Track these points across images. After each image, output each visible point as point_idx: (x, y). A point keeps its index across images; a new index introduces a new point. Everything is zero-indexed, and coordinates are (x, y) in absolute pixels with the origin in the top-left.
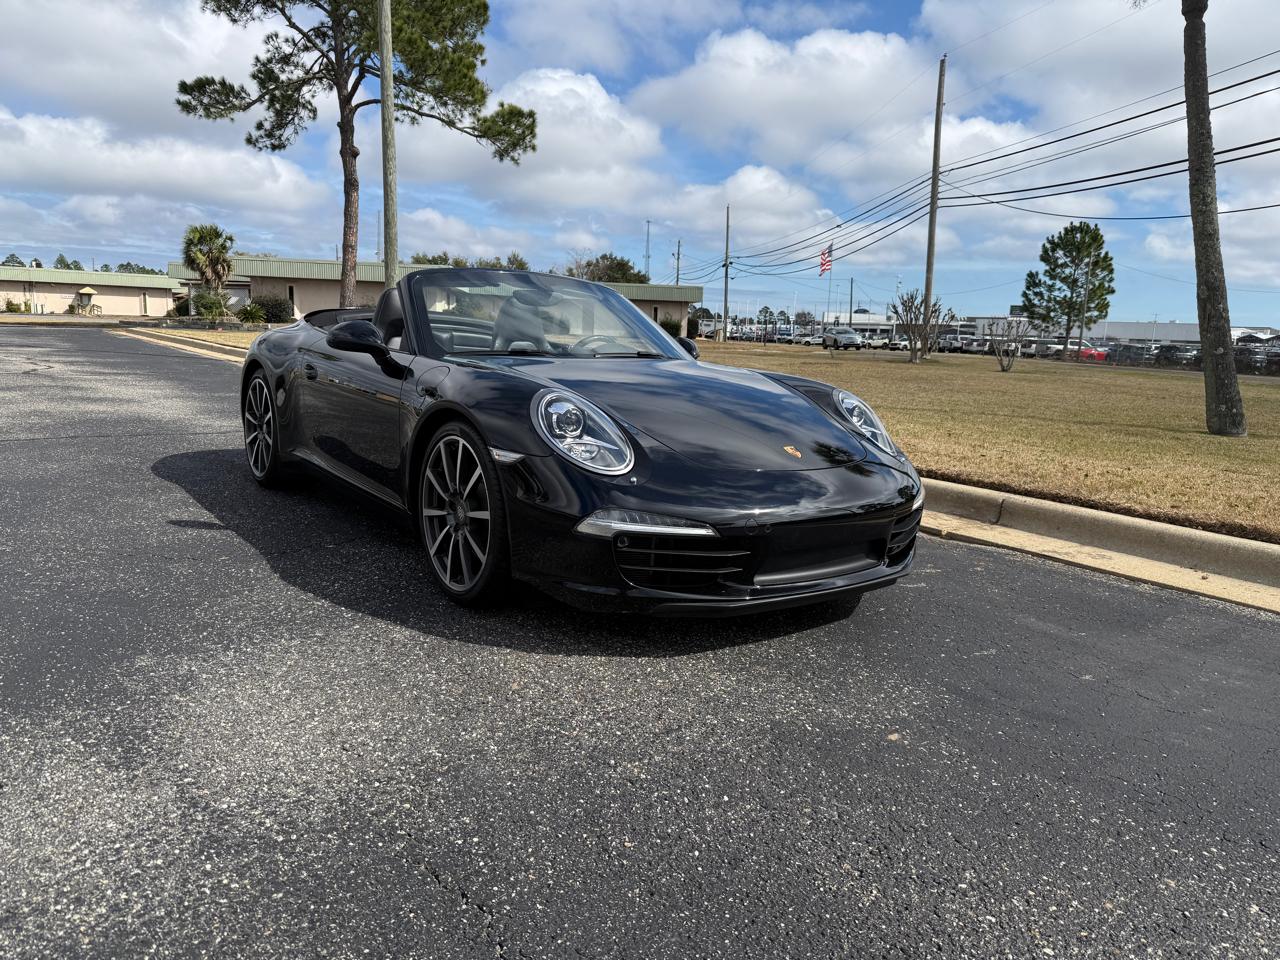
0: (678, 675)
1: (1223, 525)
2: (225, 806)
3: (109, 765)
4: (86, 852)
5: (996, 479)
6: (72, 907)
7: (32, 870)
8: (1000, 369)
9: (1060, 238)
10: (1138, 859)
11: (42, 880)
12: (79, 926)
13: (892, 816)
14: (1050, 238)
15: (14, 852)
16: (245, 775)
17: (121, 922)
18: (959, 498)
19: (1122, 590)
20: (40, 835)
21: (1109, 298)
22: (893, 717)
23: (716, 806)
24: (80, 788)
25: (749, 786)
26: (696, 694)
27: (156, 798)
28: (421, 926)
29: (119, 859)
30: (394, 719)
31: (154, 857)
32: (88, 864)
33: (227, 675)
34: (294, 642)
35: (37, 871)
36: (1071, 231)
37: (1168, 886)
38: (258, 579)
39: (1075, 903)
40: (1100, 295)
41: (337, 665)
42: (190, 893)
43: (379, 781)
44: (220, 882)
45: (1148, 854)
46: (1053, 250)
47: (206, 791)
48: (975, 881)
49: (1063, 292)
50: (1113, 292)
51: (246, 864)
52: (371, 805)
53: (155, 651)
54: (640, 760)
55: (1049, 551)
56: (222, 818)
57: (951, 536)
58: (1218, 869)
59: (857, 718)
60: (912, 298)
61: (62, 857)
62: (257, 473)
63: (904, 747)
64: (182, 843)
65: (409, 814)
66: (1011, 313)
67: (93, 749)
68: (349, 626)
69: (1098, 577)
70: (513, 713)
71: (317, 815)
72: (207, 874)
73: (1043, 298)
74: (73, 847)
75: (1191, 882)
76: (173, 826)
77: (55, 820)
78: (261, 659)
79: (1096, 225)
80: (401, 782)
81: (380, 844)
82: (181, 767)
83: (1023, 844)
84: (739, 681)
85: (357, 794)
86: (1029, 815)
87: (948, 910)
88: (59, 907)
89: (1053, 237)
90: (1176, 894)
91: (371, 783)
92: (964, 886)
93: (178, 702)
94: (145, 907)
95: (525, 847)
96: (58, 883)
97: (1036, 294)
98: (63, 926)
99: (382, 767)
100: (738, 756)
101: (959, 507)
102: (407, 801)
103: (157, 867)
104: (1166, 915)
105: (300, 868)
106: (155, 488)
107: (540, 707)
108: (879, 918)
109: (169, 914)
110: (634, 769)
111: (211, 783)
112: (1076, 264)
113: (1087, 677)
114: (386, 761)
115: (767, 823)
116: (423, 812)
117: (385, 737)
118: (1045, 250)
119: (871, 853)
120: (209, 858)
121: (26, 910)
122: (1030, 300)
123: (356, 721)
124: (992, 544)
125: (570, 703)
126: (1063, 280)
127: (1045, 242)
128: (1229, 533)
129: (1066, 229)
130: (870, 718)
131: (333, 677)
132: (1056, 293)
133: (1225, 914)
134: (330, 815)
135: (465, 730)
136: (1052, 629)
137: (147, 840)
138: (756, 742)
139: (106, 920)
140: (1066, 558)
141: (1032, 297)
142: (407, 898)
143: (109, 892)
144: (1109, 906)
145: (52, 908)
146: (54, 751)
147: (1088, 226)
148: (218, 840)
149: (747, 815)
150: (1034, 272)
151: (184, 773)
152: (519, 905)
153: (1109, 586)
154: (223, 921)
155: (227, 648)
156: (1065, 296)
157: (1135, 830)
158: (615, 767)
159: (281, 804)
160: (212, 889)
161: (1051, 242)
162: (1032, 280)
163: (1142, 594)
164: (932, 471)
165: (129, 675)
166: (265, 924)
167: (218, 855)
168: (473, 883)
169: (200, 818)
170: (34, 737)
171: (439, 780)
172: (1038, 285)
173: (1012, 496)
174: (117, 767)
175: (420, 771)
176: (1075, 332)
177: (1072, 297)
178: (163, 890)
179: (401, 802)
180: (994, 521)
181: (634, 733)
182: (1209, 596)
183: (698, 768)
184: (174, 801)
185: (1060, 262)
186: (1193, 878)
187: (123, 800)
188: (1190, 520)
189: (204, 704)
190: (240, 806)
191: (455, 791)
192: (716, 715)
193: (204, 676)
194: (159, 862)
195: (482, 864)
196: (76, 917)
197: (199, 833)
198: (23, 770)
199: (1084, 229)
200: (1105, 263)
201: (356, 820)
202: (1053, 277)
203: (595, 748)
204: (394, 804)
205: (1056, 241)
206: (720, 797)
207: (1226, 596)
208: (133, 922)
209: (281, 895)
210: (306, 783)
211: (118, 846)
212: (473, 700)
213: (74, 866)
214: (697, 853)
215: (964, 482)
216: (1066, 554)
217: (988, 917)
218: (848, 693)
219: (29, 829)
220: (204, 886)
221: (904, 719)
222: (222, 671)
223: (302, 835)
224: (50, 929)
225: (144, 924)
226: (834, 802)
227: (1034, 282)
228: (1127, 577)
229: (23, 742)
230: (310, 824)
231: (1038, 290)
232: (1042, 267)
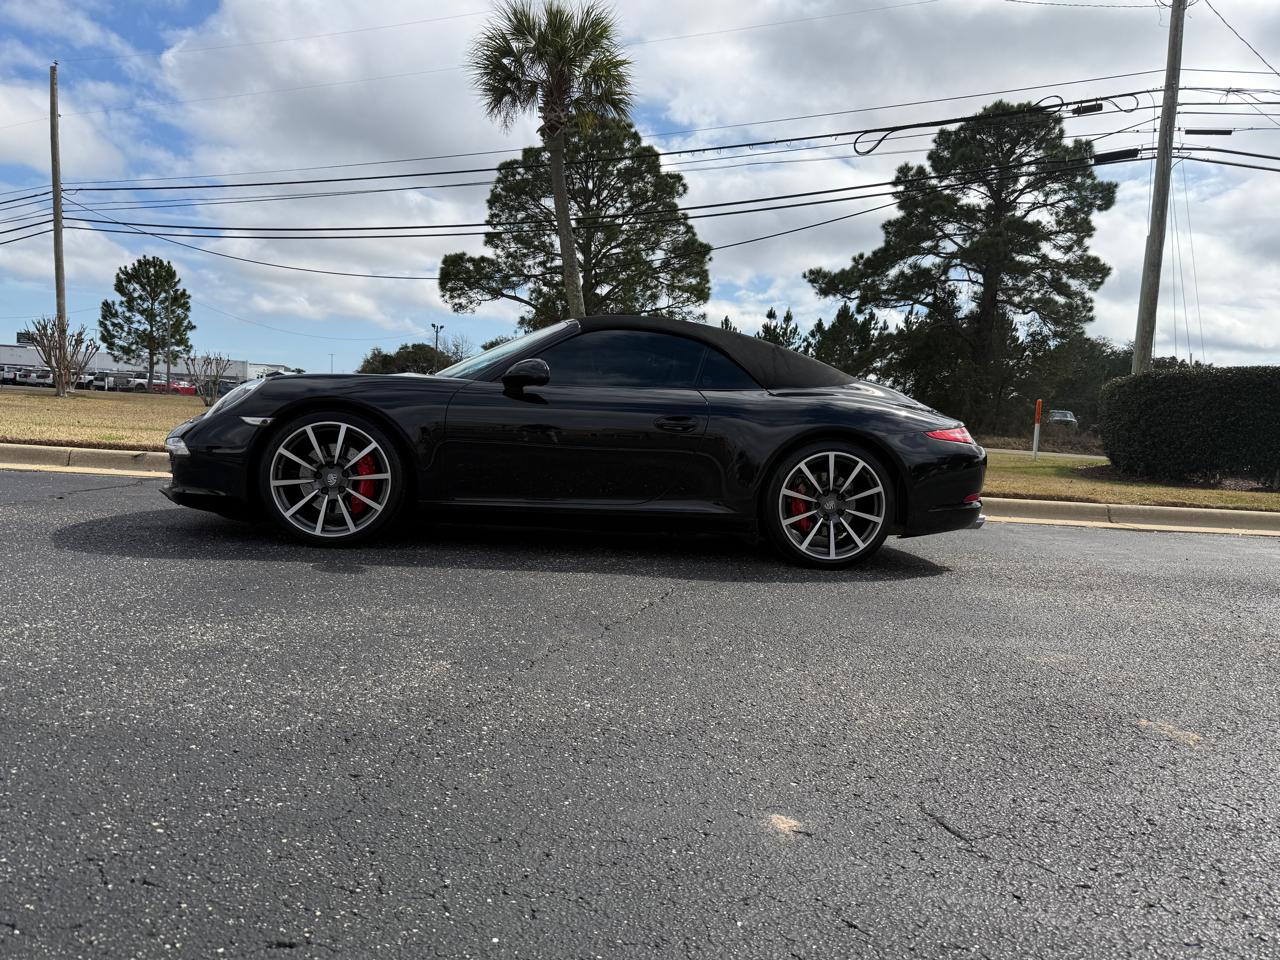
9: (134, 269)
14: (123, 269)
21: (190, 334)
36: (144, 264)
40: (179, 331)
46: (128, 282)
49: (141, 323)
50: (194, 327)
66: (18, 341)
73: (123, 330)
79: (169, 263)
89: (126, 267)
97: (114, 325)
112: (154, 297)
118: (119, 280)
122: (107, 331)
126: (142, 313)
127: (118, 271)
129: (139, 261)
132: (135, 326)
141: (111, 328)
147: (161, 262)
150: (109, 301)
156: (146, 330)
161: (125, 273)
162: (108, 310)
172: (116, 315)
176: (161, 368)
177: (152, 331)
185: (136, 295)
199: (156, 263)
200: (180, 300)
202: (130, 309)
205: (130, 272)
227: (111, 313)
231: (116, 322)
232: (117, 298)
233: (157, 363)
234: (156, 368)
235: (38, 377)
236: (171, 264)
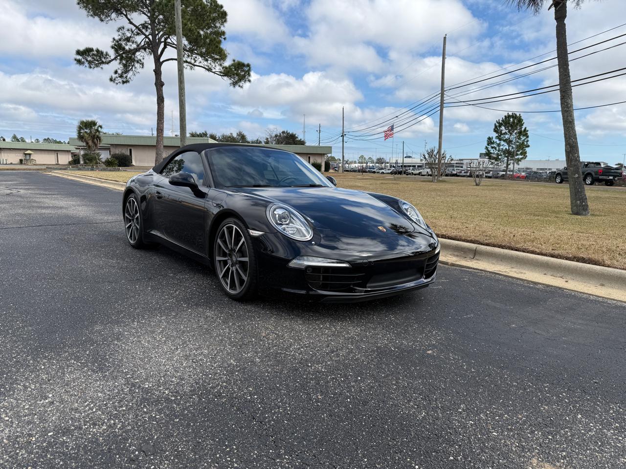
0: (335, 328)
1: (575, 257)
2: (147, 386)
3: (93, 371)
4: (92, 405)
5: (473, 238)
6: (92, 427)
7: (71, 413)
8: (475, 184)
9: (503, 120)
10: (532, 398)
11: (77, 416)
12: (97, 434)
13: (430, 384)
15: (62, 406)
16: (153, 374)
17: (114, 432)
18: (456, 247)
19: (530, 287)
20: (71, 399)
21: (527, 149)
22: (429, 344)
23: (356, 381)
24: (83, 380)
25: (369, 373)
26: (343, 336)
27: (117, 383)
28: (238, 430)
29: (107, 408)
30: (213, 349)
31: (122, 407)
32: (94, 410)
33: (136, 333)
34: (163, 318)
35: (73, 413)
36: (508, 117)
37: (544, 408)
38: (141, 290)
39: (506, 416)
40: (522, 147)
41: (184, 327)
42: (140, 420)
43: (211, 374)
44: (152, 416)
45: (537, 396)
46: (500, 127)
47: (137, 380)
48: (465, 408)
49: (504, 146)
50: (529, 146)
51: (161, 408)
52: (209, 384)
53: (102, 323)
54: (321, 364)
55: (497, 271)
56: (147, 391)
57: (453, 265)
58: (566, 402)
59: (413, 344)
60: (432, 151)
61: (83, 408)
62: (132, 242)
63: (434, 356)
64: (132, 400)
65: (226, 387)
66: (480, 157)
67: (84, 365)
68: (186, 310)
69: (519, 282)
70: (264, 345)
71: (187, 389)
72: (145, 413)
73: (496, 149)
74: (86, 404)
75: (554, 407)
76: (126, 394)
77: (76, 393)
78: (149, 325)
79: (520, 115)
80: (221, 375)
81: (216, 400)
82: (125, 371)
83: (485, 394)
84: (361, 330)
85: (202, 380)
86: (487, 382)
87: (454, 419)
88: (86, 427)
89: (499, 120)
90: (547, 411)
91: (208, 376)
92: (461, 410)
93: (117, 344)
94: (122, 426)
95: (277, 399)
96: (83, 417)
97: (492, 148)
98: (90, 433)
99: (211, 369)
100: (363, 361)
101: (456, 252)
102: (224, 382)
103: (124, 410)
104: (543, 419)
105: (184, 409)
106: (84, 250)
107: (276, 343)
108: (426, 423)
109: (133, 428)
110: (319, 367)
111: (139, 377)
112: (511, 133)
113: (513, 325)
114: (213, 366)
115: (377, 388)
116: (232, 386)
117: (210, 357)
118: (496, 126)
119: (421, 398)
120: (145, 406)
121: (73, 428)
122: (489, 151)
123: (197, 351)
124: (471, 268)
125: (288, 341)
126: (504, 141)
127: (496, 122)
128: (578, 261)
129: (505, 116)
130: (419, 344)
131: (184, 332)
132: (501, 147)
133: (567, 418)
134: (192, 389)
135: (245, 353)
136: (498, 305)
137: (117, 400)
138: (371, 355)
139: (107, 431)
140: (505, 274)
141: (490, 149)
142: (231, 420)
143: (106, 420)
144: (520, 416)
145: (84, 427)
146: (68, 366)
147: (516, 115)
148: (147, 399)
149: (368, 385)
150: (491, 137)
151: (127, 373)
152: (277, 421)
153: (524, 286)
154: (156, 431)
155: (133, 321)
156: (506, 149)
157: (532, 387)
158: (311, 367)
159: (171, 385)
160: (149, 418)
161: (499, 123)
162: (490, 141)
163: (538, 289)
164: (443, 235)
165: (93, 334)
166: (174, 431)
167: (149, 405)
168: (257, 414)
169: (137, 391)
170: (58, 360)
171: (237, 373)
172: (493, 143)
173: (480, 246)
174: (97, 372)
175: (228, 370)
176: (511, 167)
177: (509, 149)
178: (129, 419)
179: (222, 383)
180: (472, 257)
181: (318, 353)
182: (568, 290)
183: (346, 367)
184: (125, 385)
185: (503, 132)
186: (555, 405)
187: (103, 384)
188: (560, 256)
189: (128, 345)
190: (154, 386)
191: (244, 377)
192: (352, 345)
193: (126, 333)
194: (124, 408)
195: (259, 406)
196: (95, 430)
197: (138, 397)
198: (57, 373)
199: (514, 116)
200: (525, 133)
201: (204, 391)
202: (500, 140)
203: (302, 359)
204: (219, 384)
205: (501, 122)
206: (357, 378)
207: (576, 289)
208: (119, 432)
209: (178, 420)
210: (180, 376)
211: (105, 403)
212: (246, 341)
213: (89, 411)
214: (349, 400)
215: (458, 240)
216: (505, 272)
217: (470, 422)
218: (409, 334)
219: (65, 397)
220: (145, 417)
221: (434, 345)
222: (134, 331)
223: (182, 397)
224: (85, 435)
225: (123, 432)
226: (405, 378)
227: (491, 142)
228: (532, 282)
229: (53, 362)
230: (185, 392)
231: (493, 146)
232: (495, 135)
233: (510, 164)
234: (509, 167)
235: (464, 173)
236: (521, 115)
